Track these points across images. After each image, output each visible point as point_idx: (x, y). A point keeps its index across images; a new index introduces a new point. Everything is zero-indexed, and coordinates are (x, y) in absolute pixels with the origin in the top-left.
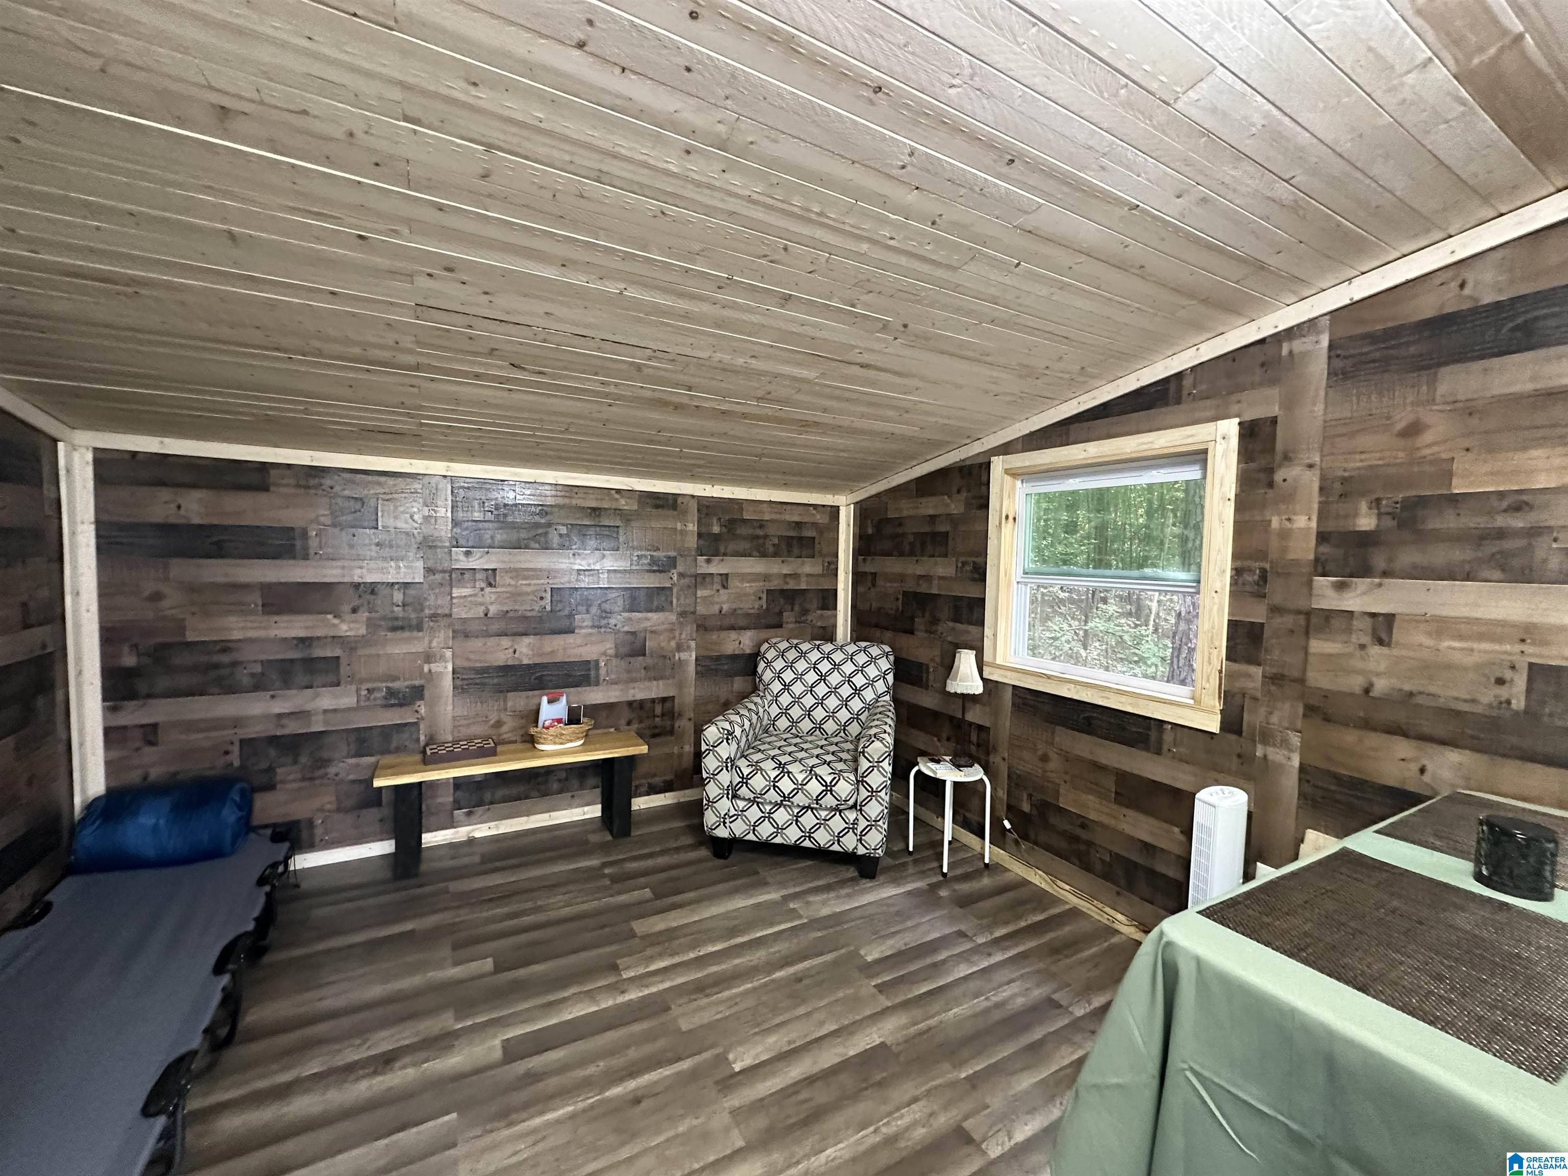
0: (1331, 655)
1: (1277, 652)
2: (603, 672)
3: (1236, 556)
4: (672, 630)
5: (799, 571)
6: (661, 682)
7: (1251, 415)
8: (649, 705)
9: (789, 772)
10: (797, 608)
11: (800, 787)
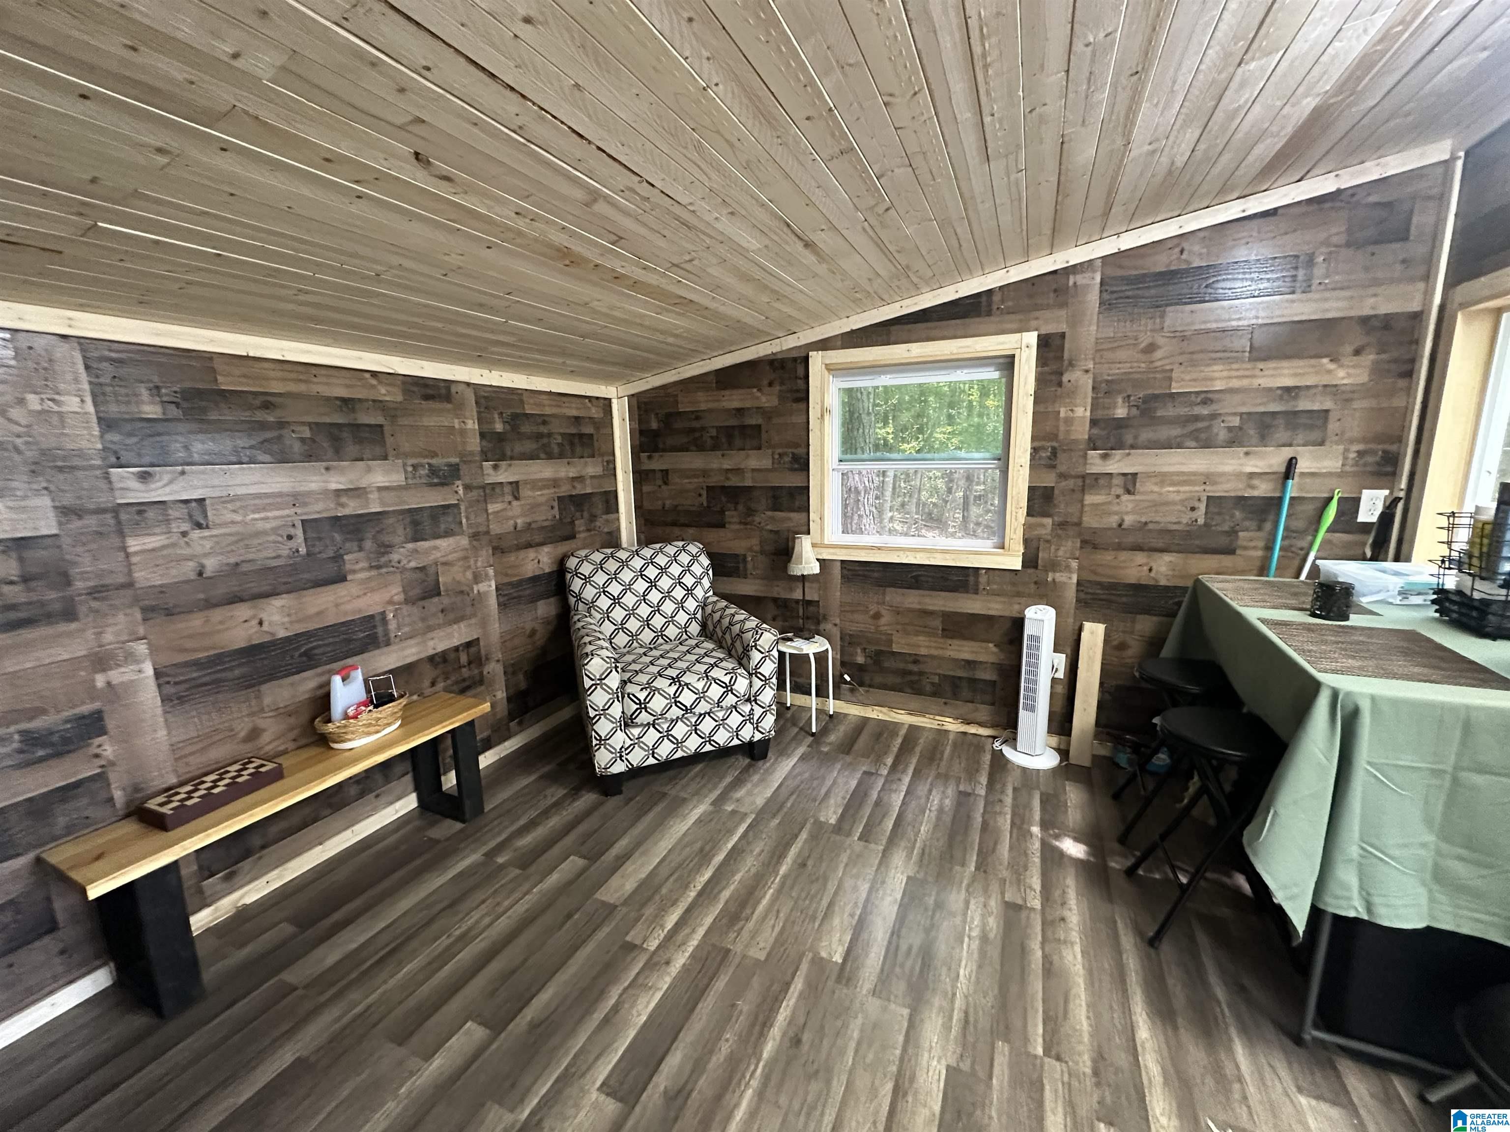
0: (1098, 504)
1: (1062, 506)
2: (392, 626)
3: (1034, 438)
4: (466, 558)
5: (583, 473)
6: (462, 625)
7: (1050, 328)
8: (452, 656)
9: (687, 684)
10: (586, 514)
11: (701, 696)
